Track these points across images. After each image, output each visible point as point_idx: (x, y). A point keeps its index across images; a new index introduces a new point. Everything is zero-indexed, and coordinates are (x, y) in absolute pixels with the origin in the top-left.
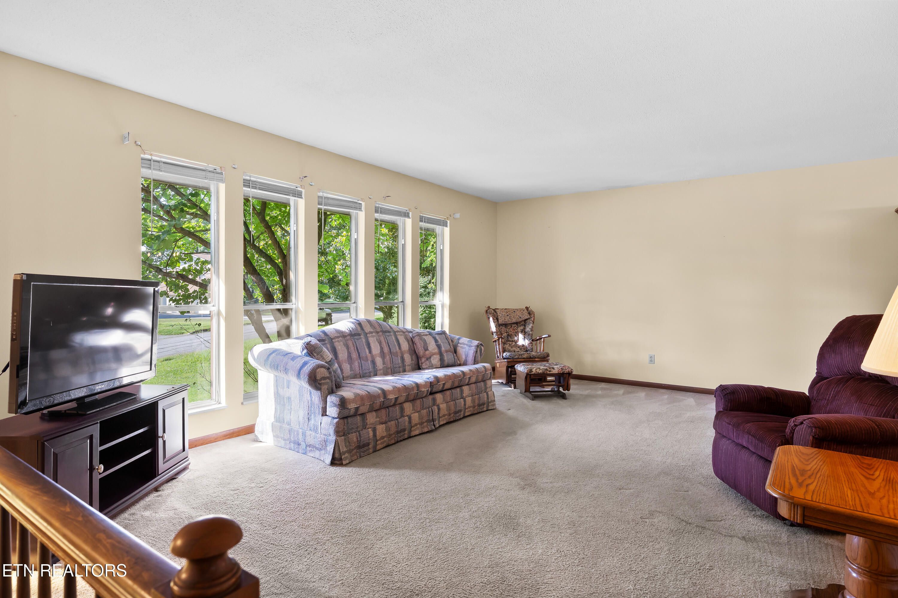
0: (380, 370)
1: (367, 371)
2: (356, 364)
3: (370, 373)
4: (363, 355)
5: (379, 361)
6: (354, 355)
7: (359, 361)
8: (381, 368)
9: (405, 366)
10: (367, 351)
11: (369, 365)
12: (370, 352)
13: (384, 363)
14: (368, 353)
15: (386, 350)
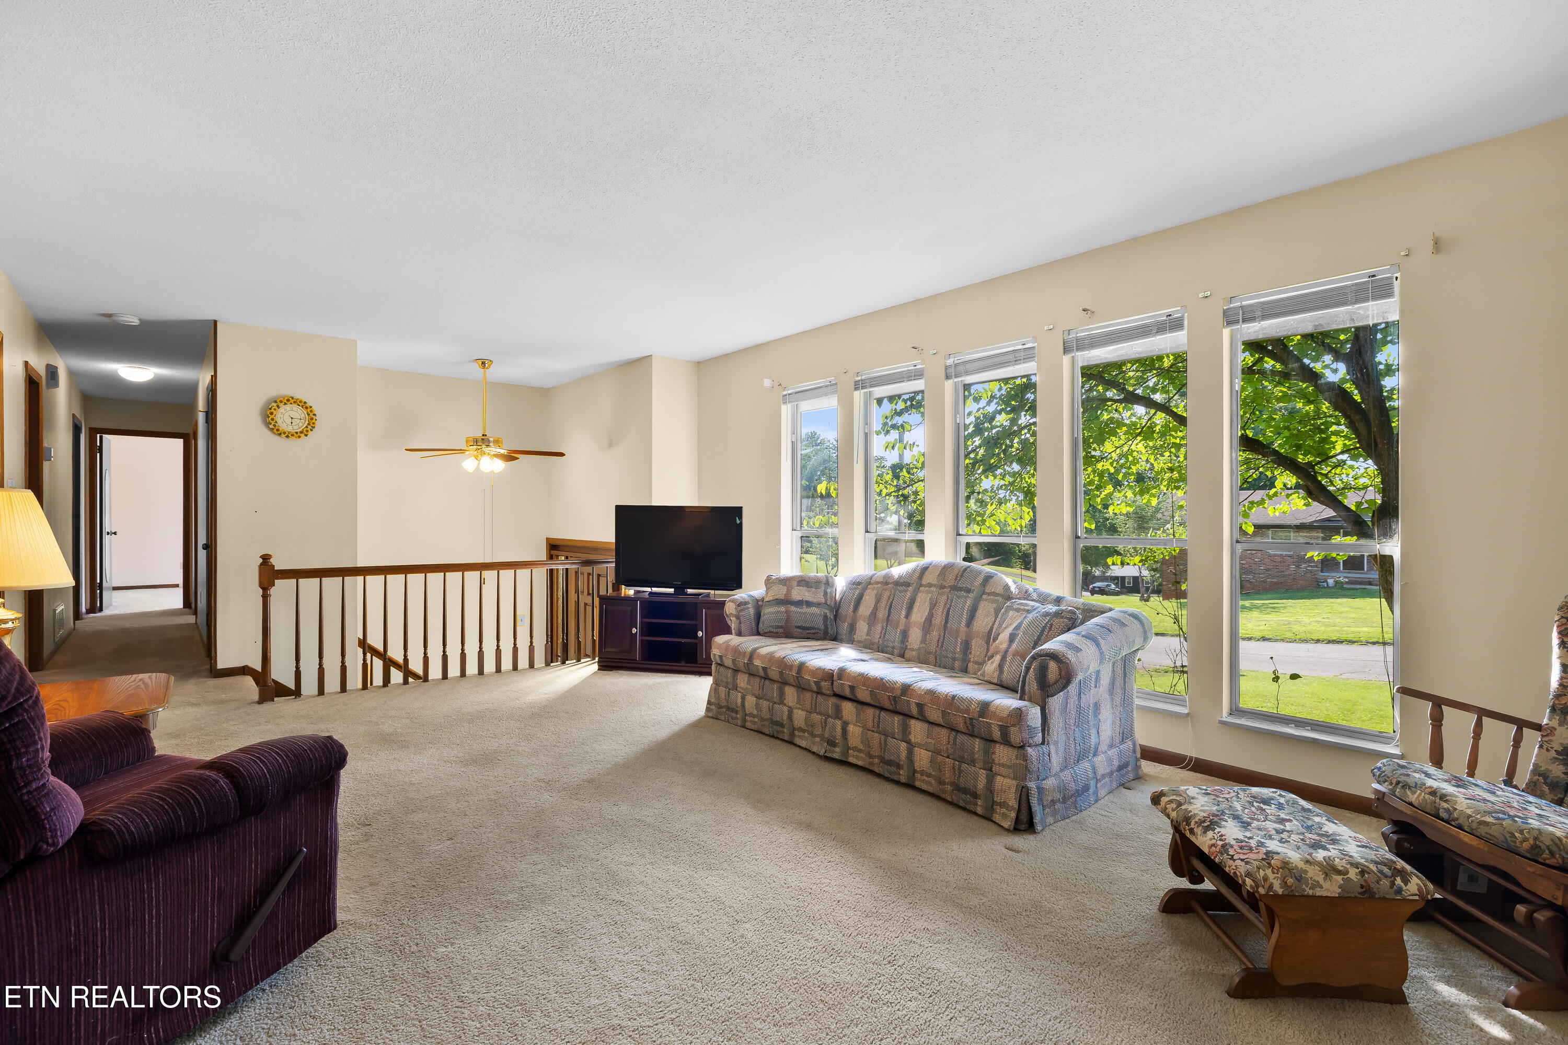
0: (913, 650)
1: (891, 644)
2: (878, 628)
3: (893, 648)
4: (893, 617)
5: (915, 636)
6: (882, 614)
7: (885, 625)
8: (916, 647)
9: (969, 661)
10: (904, 613)
11: (895, 637)
12: (908, 616)
13: (923, 641)
14: (903, 616)
15: (938, 620)
